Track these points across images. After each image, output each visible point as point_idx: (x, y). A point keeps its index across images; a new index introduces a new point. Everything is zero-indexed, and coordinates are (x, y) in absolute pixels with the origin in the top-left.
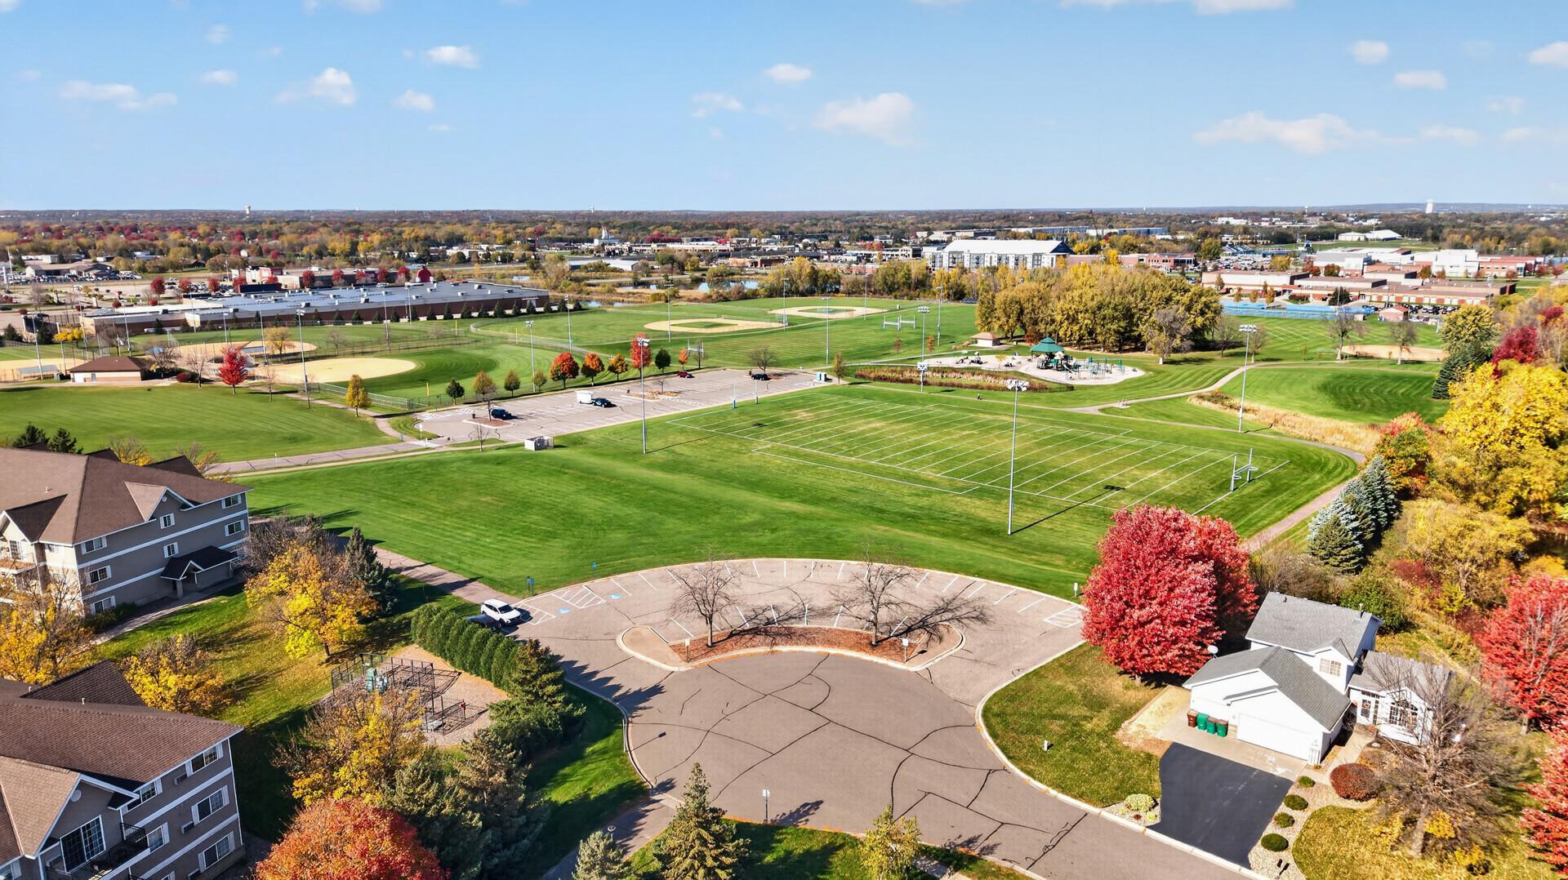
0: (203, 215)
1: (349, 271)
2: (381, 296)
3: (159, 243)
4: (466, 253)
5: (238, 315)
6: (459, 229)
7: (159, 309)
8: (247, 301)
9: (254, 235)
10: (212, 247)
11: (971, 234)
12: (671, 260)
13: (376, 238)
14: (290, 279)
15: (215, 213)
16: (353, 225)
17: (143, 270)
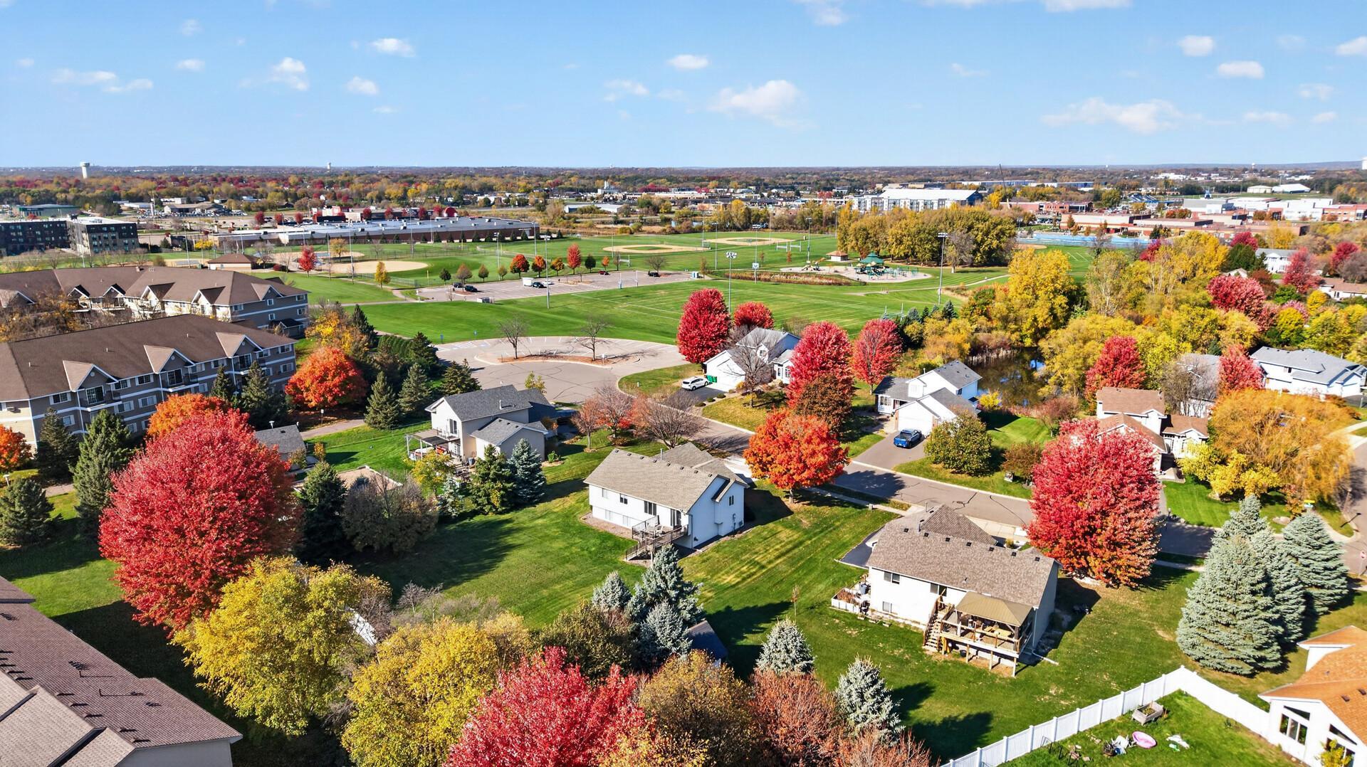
0: (294, 171)
1: (399, 210)
2: (416, 226)
3: (260, 190)
4: (492, 199)
5: (315, 236)
6: (492, 180)
7: (262, 231)
8: (322, 227)
9: (331, 184)
10: (299, 192)
11: (922, 186)
12: (649, 204)
13: (424, 187)
14: (354, 215)
15: (304, 169)
16: (409, 178)
17: (248, 209)
